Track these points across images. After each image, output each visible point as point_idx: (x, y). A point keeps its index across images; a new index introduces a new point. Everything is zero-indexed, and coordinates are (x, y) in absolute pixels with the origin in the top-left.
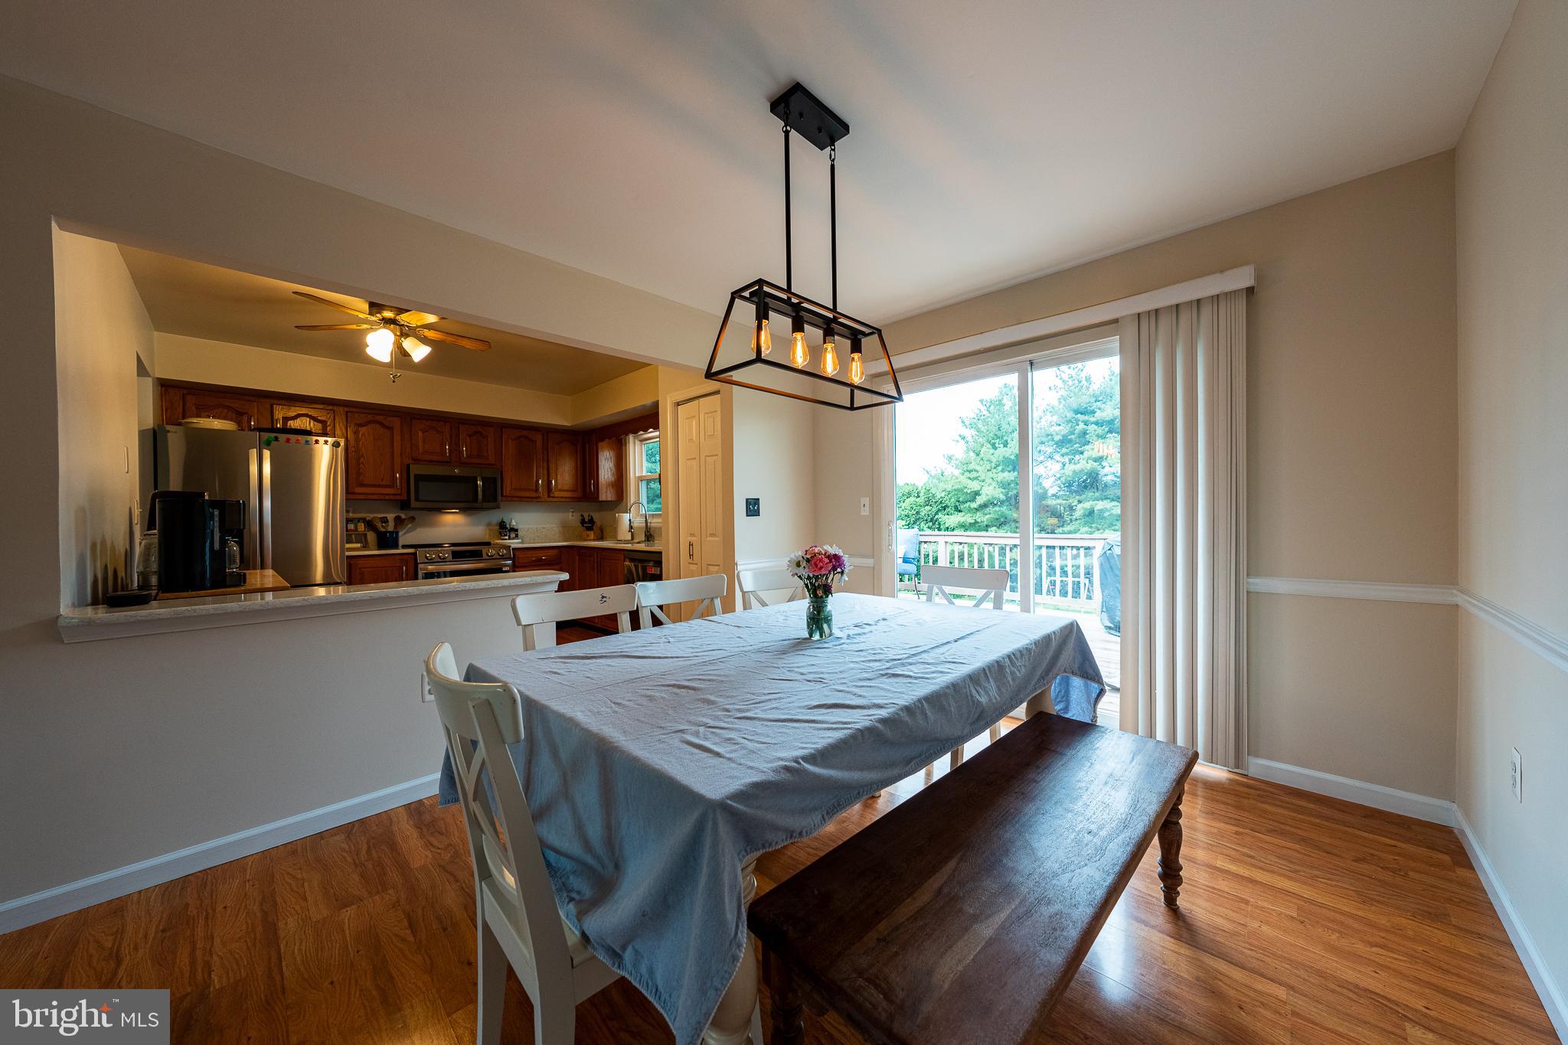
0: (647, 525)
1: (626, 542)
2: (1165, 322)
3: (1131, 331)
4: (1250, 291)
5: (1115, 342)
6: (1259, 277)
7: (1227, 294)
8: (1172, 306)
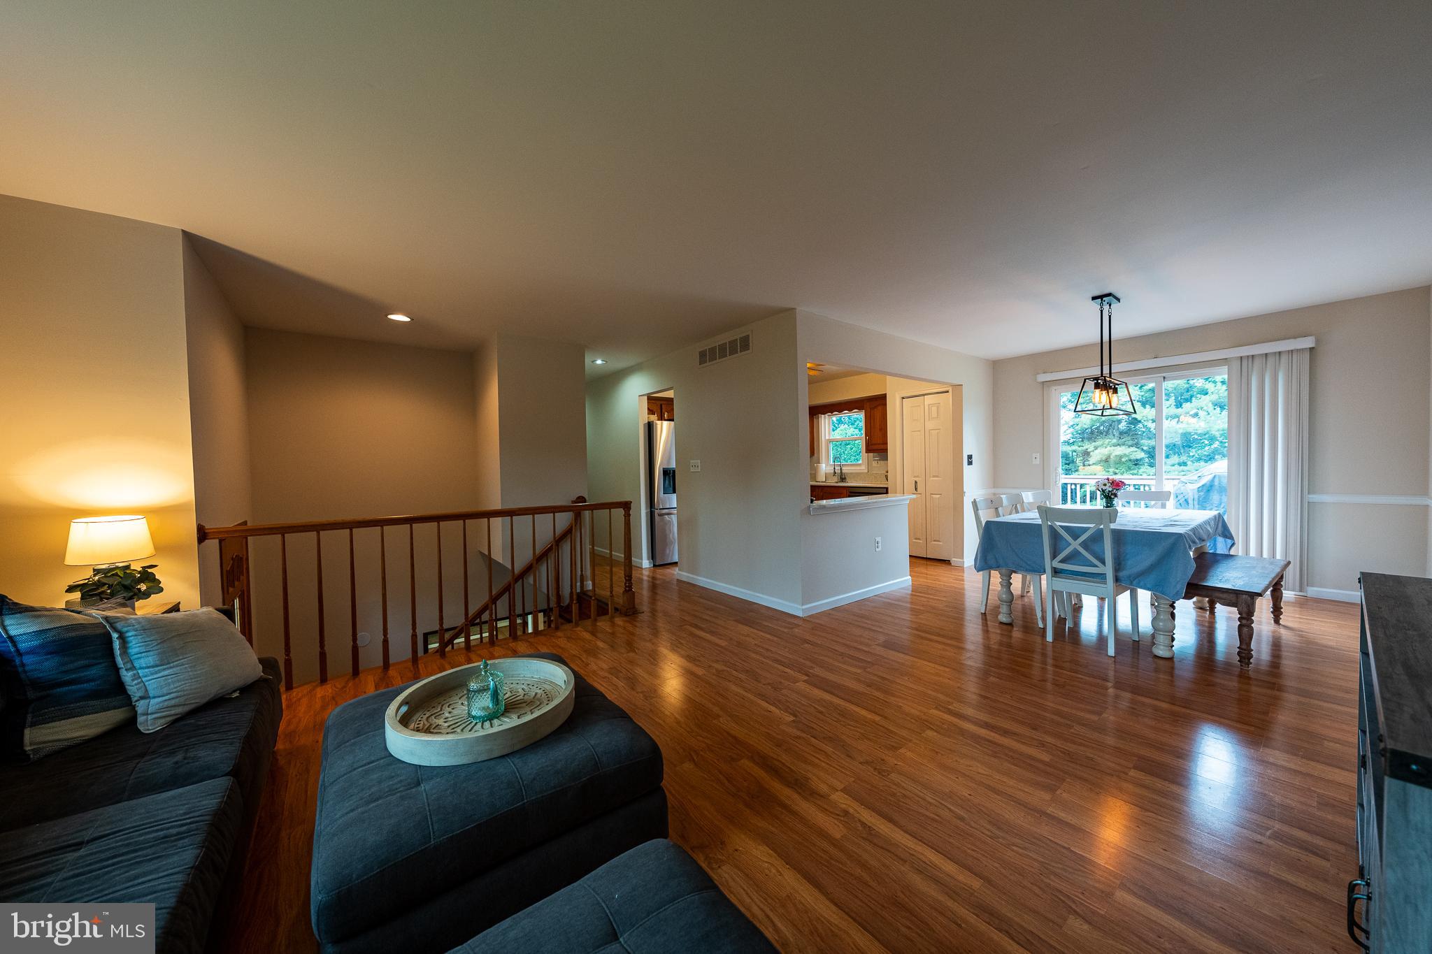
0: (841, 472)
1: (822, 482)
2: (1257, 362)
3: (1236, 365)
4: (1311, 349)
5: (1225, 369)
6: (1318, 341)
7: (1298, 350)
8: (1263, 354)
